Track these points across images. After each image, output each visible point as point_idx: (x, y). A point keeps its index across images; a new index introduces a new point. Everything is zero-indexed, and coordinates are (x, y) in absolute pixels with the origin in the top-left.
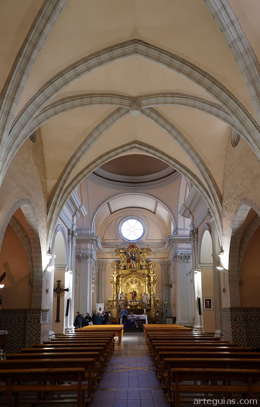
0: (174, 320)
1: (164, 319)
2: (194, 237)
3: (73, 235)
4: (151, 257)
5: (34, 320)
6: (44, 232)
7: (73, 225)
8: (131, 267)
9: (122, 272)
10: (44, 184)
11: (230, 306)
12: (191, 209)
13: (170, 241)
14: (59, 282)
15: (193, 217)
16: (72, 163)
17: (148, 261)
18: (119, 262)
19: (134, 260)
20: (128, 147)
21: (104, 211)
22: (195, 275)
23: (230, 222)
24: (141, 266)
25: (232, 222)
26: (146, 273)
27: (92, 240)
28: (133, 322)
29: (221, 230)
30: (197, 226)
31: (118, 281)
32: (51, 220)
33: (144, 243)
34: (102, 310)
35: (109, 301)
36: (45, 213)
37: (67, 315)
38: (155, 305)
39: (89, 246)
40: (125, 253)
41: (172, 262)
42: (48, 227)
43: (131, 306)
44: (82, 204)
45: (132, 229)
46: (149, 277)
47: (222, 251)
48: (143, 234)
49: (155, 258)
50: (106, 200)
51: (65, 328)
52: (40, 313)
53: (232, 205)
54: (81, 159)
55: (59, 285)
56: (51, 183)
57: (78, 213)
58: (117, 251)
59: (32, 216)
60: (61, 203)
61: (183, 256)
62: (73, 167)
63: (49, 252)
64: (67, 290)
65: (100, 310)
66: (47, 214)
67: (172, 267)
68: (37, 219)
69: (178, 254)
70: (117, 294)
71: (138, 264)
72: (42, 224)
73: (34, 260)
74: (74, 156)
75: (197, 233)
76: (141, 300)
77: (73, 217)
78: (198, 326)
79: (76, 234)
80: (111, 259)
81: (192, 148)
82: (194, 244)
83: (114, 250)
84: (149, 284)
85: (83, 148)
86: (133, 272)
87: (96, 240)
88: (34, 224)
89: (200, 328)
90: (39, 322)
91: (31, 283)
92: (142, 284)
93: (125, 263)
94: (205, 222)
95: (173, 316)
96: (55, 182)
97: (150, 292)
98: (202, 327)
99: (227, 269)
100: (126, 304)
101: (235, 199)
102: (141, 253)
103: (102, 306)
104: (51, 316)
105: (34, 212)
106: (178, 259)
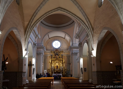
0: (72, 76)
1: (68, 75)
2: (80, 46)
3: (35, 45)
4: (63, 54)
5: (20, 76)
6: (24, 42)
7: (35, 41)
8: (56, 57)
9: (53, 59)
10: (23, 23)
11: (96, 71)
12: (79, 36)
13: (70, 48)
14: (30, 62)
15: (80, 38)
16: (34, 15)
17: (62, 55)
18: (52, 56)
19: (57, 55)
20: (56, 9)
21: (47, 38)
22: (80, 59)
23: (97, 38)
24: (60, 57)
25: (98, 38)
26: (62, 59)
27: (42, 48)
28: (57, 77)
29: (93, 42)
30: (81, 41)
31: (51, 62)
32: (26, 37)
33: (61, 49)
34: (46, 72)
35: (49, 69)
36: (24, 35)
37: (33, 74)
38: (65, 70)
39: (41, 50)
40: (54, 52)
41: (71, 56)
42: (25, 40)
43: (56, 71)
44: (38, 34)
45: (57, 44)
46: (63, 61)
47: (93, 49)
48: (61, 46)
49: (65, 54)
50: (47, 34)
51: (32, 78)
52: (22, 73)
53: (98, 31)
54: (38, 13)
55: (30, 63)
56: (26, 23)
57: (37, 37)
58: (51, 52)
59: (18, 35)
60: (30, 31)
61: (75, 53)
62: (35, 16)
63: (26, 50)
64: (33, 65)
65: (45, 72)
66: (25, 35)
67: (71, 57)
68: (20, 37)
69: (73, 53)
70: (51, 66)
71: (59, 56)
72: (23, 38)
73: (19, 53)
74: (35, 12)
75: (81, 44)
76: (60, 69)
77: (35, 38)
78: (81, 78)
79: (37, 45)
80: (49, 54)
81: (82, 9)
82: (80, 48)
83: (50, 51)
84: (63, 63)
85: (39, 9)
86: (57, 59)
87: (44, 48)
88: (19, 38)
89: (82, 79)
90: (22, 76)
91: (18, 62)
92: (60, 63)
93: (54, 56)
94: (85, 39)
95: (71, 74)
96: (28, 22)
97: (63, 66)
98: (83, 78)
99: (95, 56)
100: (54, 70)
101: (100, 28)
102: (60, 52)
103: (46, 71)
104: (27, 74)
105: (19, 33)
106: (73, 54)
